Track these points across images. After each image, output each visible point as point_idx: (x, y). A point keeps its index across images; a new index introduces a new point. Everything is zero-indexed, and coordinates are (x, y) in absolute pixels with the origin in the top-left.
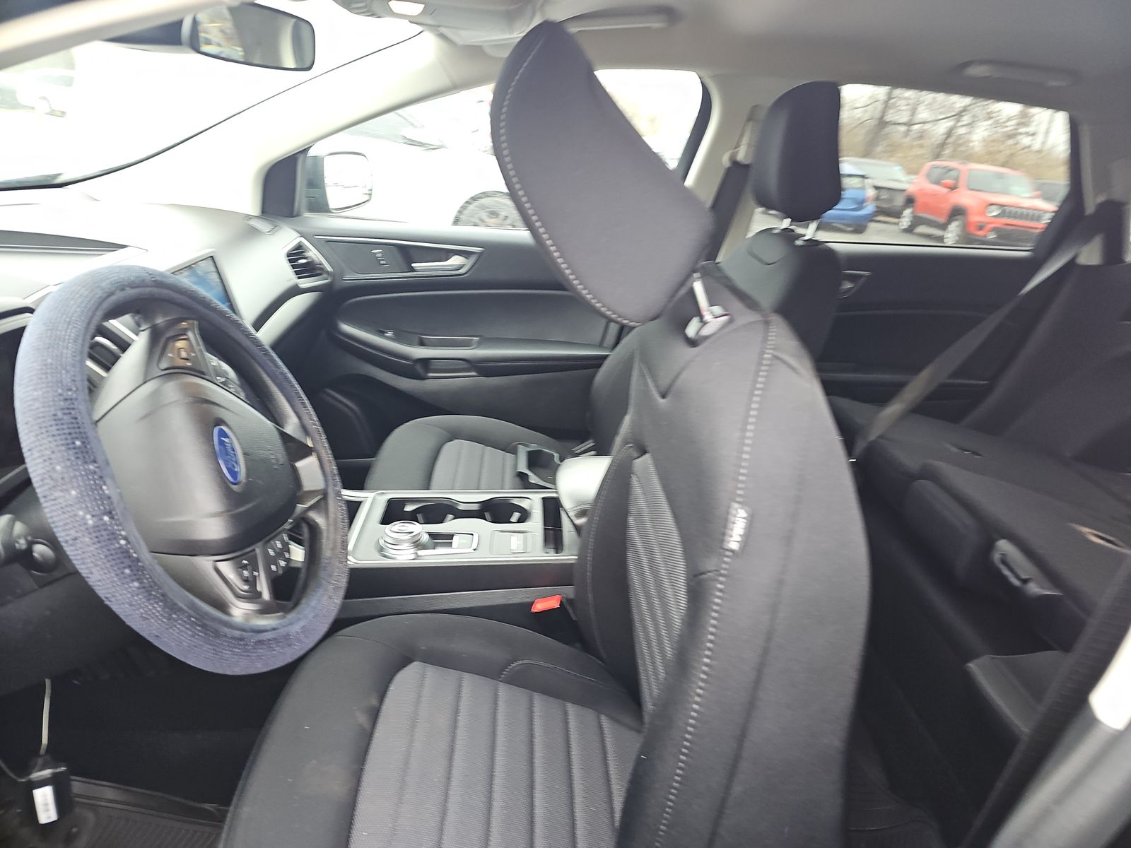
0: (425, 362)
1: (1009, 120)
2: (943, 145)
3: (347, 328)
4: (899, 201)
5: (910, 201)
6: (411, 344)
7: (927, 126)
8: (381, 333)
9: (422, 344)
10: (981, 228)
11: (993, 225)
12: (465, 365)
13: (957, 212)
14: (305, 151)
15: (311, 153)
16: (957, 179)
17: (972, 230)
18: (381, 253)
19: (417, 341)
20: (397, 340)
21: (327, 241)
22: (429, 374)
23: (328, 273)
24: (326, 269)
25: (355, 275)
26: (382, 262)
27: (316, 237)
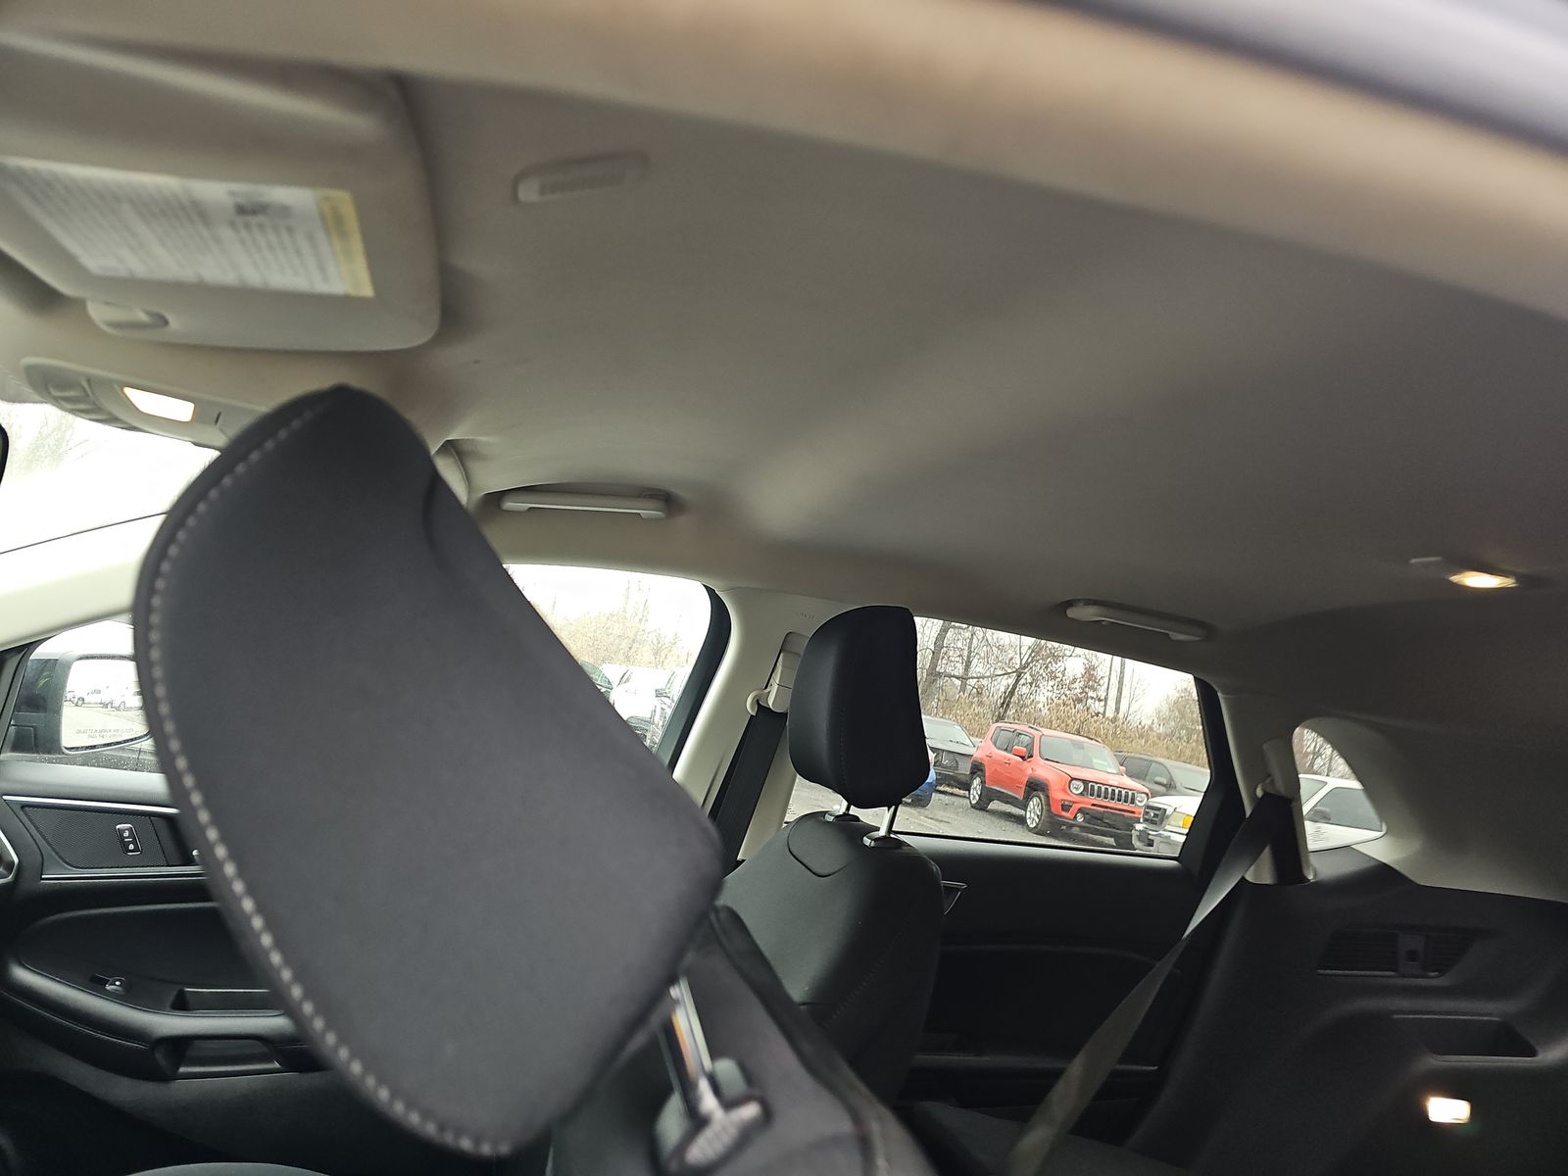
0: (180, 1047)
1: (1074, 681)
2: (1006, 704)
3: (23, 975)
4: (965, 768)
5: (977, 769)
6: (154, 1005)
7: (984, 682)
8: (96, 985)
9: (182, 1005)
10: (1065, 808)
11: (1079, 806)
12: (259, 1048)
13: (1035, 787)
14: (26, 648)
15: (41, 652)
16: (1030, 746)
17: (1056, 809)
18: (130, 830)
19: (171, 998)
20: (126, 998)
21: (24, 806)
22: (182, 1070)
23: (10, 866)
24: (6, 859)
25: (66, 869)
26: (131, 847)
27: (4, 797)
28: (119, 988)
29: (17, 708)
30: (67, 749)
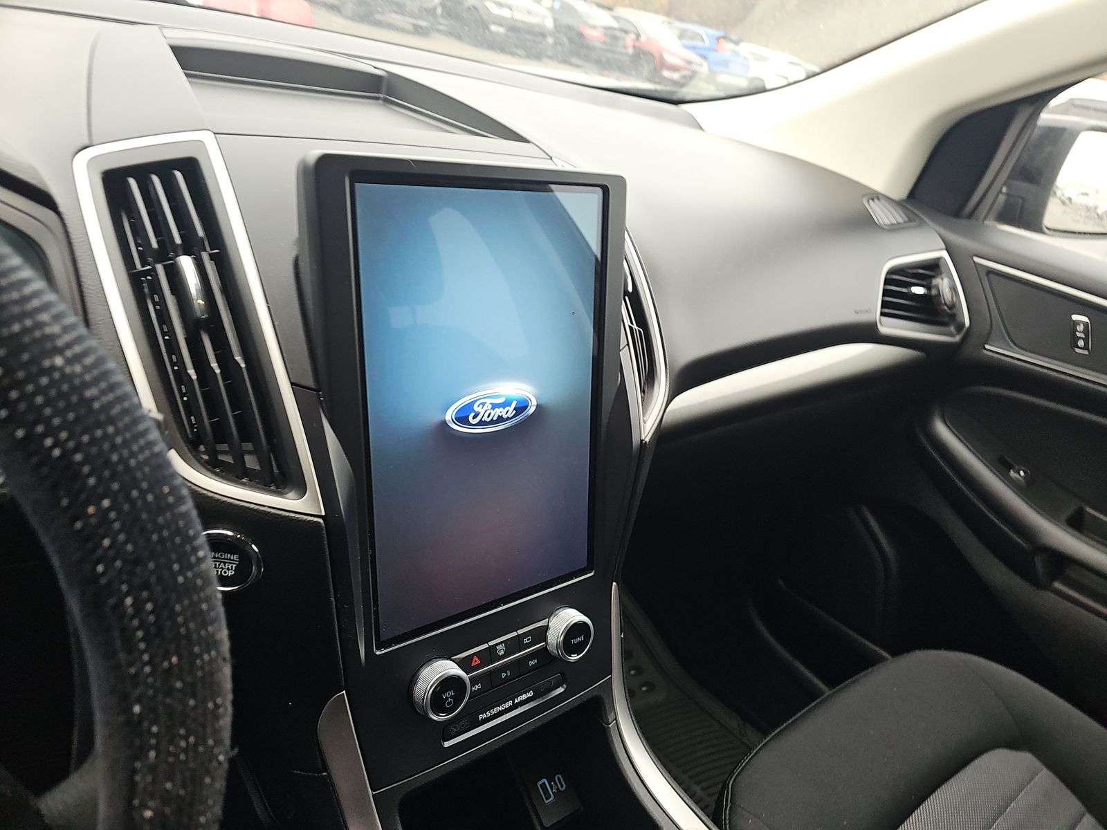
0: (1061, 563)
3: (942, 430)
6: (1051, 512)
8: (1002, 466)
9: (1077, 523)
15: (1049, 116)
18: (1086, 325)
19: (1069, 512)
20: (1026, 491)
21: (990, 272)
22: (1057, 585)
23: (960, 326)
24: (958, 318)
25: (1011, 347)
26: (1081, 343)
27: (976, 259)
28: (1021, 479)
29: (1012, 176)
30: (1047, 228)
